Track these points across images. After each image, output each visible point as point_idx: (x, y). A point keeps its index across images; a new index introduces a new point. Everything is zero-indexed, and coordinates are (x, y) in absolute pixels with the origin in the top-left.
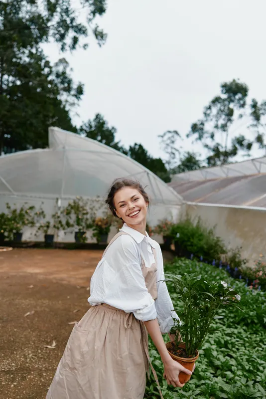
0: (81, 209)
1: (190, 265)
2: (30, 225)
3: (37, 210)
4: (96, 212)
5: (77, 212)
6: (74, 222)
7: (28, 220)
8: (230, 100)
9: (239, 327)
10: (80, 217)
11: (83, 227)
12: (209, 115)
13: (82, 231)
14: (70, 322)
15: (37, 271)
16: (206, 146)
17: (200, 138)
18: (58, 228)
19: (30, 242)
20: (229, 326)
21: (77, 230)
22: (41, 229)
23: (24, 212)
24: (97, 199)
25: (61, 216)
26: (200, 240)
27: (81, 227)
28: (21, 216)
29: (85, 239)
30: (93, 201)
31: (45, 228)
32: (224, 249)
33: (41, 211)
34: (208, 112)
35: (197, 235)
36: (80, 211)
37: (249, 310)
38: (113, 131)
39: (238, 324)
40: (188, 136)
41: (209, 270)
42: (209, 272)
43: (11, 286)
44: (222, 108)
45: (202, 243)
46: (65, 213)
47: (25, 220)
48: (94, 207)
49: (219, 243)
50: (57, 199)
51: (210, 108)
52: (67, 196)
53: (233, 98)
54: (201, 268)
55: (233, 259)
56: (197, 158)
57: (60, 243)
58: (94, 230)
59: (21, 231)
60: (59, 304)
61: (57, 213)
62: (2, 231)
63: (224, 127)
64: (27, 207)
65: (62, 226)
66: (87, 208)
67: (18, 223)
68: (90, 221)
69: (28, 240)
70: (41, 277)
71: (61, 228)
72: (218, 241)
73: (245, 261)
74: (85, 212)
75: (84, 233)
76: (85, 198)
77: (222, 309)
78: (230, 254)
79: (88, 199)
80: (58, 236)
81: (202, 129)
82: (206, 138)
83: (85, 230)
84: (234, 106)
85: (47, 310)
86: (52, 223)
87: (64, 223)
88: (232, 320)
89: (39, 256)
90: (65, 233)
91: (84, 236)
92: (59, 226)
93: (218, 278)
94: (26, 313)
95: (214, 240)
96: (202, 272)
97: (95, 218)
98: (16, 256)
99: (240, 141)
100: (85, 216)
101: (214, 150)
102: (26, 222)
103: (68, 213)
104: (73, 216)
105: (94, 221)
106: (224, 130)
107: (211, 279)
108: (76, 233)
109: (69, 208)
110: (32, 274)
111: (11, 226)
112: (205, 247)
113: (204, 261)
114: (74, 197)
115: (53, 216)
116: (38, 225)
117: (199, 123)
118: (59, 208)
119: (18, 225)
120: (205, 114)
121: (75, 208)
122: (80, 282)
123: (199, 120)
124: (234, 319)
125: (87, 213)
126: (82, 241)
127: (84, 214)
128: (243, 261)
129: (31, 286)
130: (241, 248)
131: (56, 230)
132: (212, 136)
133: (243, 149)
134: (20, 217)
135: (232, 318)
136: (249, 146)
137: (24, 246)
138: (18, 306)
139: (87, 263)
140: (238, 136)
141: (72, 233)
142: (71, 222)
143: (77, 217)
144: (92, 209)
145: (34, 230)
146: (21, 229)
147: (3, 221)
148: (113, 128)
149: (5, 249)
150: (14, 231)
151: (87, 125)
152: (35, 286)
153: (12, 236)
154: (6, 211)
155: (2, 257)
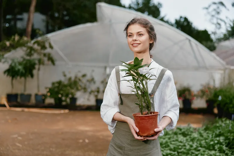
2: (83, 90)
3: (88, 77)
7: (81, 86)
15: (87, 129)
19: (84, 106)
22: (92, 93)
23: (77, 80)
31: (96, 93)
33: (91, 78)
47: (78, 86)
50: (105, 68)
52: (114, 65)
59: (75, 97)
61: (105, 80)
62: (60, 96)
64: (80, 75)
67: (72, 89)
69: (82, 104)
70: (90, 134)
86: (101, 89)
89: (90, 117)
102: (80, 88)
110: (83, 132)
111: (67, 91)
115: (102, 82)
116: (89, 90)
119: (73, 91)
129: (81, 141)
134: (74, 84)
137: (79, 109)
145: (86, 96)
146: (75, 95)
147: (61, 87)
148: (159, 4)
149: (62, 111)
150: (70, 96)
151: (136, 3)
152: (84, 141)
153: (68, 100)
154: (63, 79)
155: (59, 118)
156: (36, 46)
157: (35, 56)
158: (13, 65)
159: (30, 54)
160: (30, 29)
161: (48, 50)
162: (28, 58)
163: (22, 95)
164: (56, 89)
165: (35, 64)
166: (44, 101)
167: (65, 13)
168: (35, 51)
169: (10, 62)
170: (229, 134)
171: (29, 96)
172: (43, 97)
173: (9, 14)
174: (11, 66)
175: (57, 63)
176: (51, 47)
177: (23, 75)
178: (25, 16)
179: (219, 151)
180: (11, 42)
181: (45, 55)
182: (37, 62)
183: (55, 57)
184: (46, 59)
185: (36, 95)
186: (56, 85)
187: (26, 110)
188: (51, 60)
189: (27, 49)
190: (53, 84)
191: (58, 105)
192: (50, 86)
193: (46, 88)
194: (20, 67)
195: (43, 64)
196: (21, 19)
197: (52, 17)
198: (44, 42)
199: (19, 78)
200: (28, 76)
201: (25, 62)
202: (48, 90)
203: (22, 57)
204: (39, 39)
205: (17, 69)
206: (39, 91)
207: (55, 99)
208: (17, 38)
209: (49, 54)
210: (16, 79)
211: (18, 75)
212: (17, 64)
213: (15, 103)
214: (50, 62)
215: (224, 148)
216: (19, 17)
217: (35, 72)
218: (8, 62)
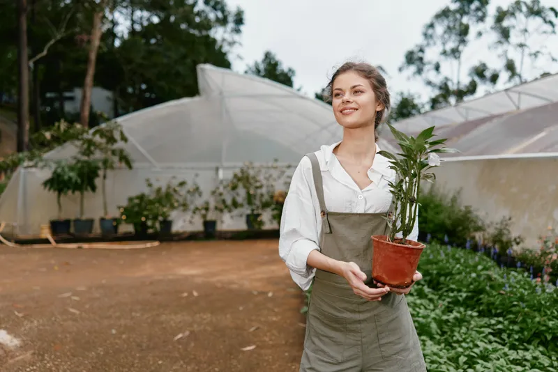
0: (252, 181)
1: (429, 251)
2: (181, 208)
3: (190, 186)
4: (274, 183)
5: (248, 185)
6: (244, 200)
7: (177, 201)
8: (463, 12)
9: (531, 347)
10: (252, 192)
11: (258, 207)
12: (431, 36)
13: (255, 212)
14: (245, 347)
15: (193, 272)
16: (429, 83)
17: (420, 71)
18: (221, 211)
19: (184, 233)
20: (513, 347)
21: (249, 212)
22: (197, 212)
23: (171, 191)
24: (275, 165)
25: (225, 192)
26: (437, 213)
27: (254, 207)
28: (168, 196)
29: (261, 223)
30: (268, 168)
31: (203, 212)
32: (480, 224)
33: (195, 187)
34: (430, 31)
35: (432, 205)
36: (250, 184)
37: (545, 318)
38: (290, 74)
39: (529, 342)
40: (400, 70)
41: (462, 257)
42: (462, 261)
43: (154, 294)
44: (451, 25)
45: (442, 216)
46: (229, 188)
47: (173, 201)
48: (271, 176)
49: (469, 215)
50: (217, 169)
51: (431, 26)
52: (231, 164)
53: (466, 9)
54: (447, 255)
55: (497, 239)
56: (416, 101)
57: (226, 232)
58: (273, 210)
59: (170, 219)
60: (227, 320)
61: (218, 188)
62: (143, 219)
63: (455, 53)
64: (175, 183)
65: (226, 207)
66: (261, 178)
67: (164, 206)
68: (266, 198)
69: (181, 230)
70: (199, 280)
71: (226, 211)
72: (469, 212)
73: (518, 240)
74: (258, 184)
75: (259, 215)
76: (257, 164)
77: (496, 319)
78: (492, 231)
79: (262, 166)
80: (222, 222)
81: (421, 59)
82: (428, 70)
83: (260, 211)
84: (469, 20)
85: (209, 329)
86: (212, 205)
87: (229, 202)
88: (517, 337)
89: (197, 252)
90: (232, 217)
91: (259, 219)
92: (222, 206)
93: (480, 267)
94: (176, 335)
95: (460, 211)
96: (451, 260)
97: (273, 192)
98: (164, 253)
99: (480, 72)
100: (259, 191)
101: (441, 88)
102: (176, 204)
103: (234, 188)
104: (242, 192)
105: (272, 197)
106: (456, 57)
107: (468, 270)
108: (248, 216)
109: (235, 181)
110: (186, 278)
111: (155, 211)
112: (448, 222)
113: (451, 243)
114: (240, 164)
115: (214, 193)
116: (192, 207)
117: (416, 49)
118: (221, 182)
119: (165, 210)
120: (425, 35)
121: (243, 179)
122: (258, 284)
123: (417, 46)
124: (520, 335)
125: (261, 187)
126: (256, 227)
127: (257, 188)
128: (515, 239)
129: (185, 294)
130: (510, 219)
131: (218, 212)
132: (437, 68)
133: (485, 83)
134: (166, 198)
135: (517, 332)
136: (494, 78)
137: (176, 238)
138: (164, 326)
139: (266, 257)
140: (476, 64)
141: (241, 216)
142: (240, 200)
143: (248, 193)
144: (267, 179)
145: (188, 216)
146: (169, 215)
147: (143, 204)
148: (290, 70)
149: (149, 245)
150: (161, 218)
151: (254, 69)
152: (191, 294)
153: (158, 225)
154: (147, 191)
155: (144, 256)
156: (97, 138)
157: (98, 155)
158: (59, 170)
159: (88, 152)
160: (86, 113)
161: (120, 145)
162: (85, 158)
163: (77, 221)
164: (136, 209)
165: (98, 168)
166: (116, 228)
167: (144, 87)
168: (97, 146)
169: (54, 166)
170: (429, 266)
171: (91, 221)
172: (115, 224)
173: (50, 91)
174: (55, 173)
175: (135, 165)
176: (124, 139)
177: (77, 187)
178: (78, 93)
179: (417, 295)
180: (52, 132)
181: (114, 152)
182: (100, 164)
183: (132, 156)
184: (116, 159)
185: (102, 220)
186: (137, 201)
187: (86, 246)
188: (125, 159)
189: (83, 144)
190: (131, 199)
191: (141, 234)
192: (125, 203)
193: (119, 208)
194: (72, 174)
195: (112, 168)
196: (72, 99)
197: (123, 93)
198: (111, 131)
199: (70, 192)
200: (86, 189)
201: (79, 165)
202: (122, 210)
203: (75, 158)
204: (103, 126)
205: (66, 178)
206: (106, 213)
207: (135, 225)
208: (63, 125)
209: (121, 151)
210: (66, 194)
211: (69, 188)
212: (66, 170)
213: (65, 236)
214: (123, 165)
215: (426, 289)
216: (67, 94)
217: (98, 182)
218: (50, 167)
